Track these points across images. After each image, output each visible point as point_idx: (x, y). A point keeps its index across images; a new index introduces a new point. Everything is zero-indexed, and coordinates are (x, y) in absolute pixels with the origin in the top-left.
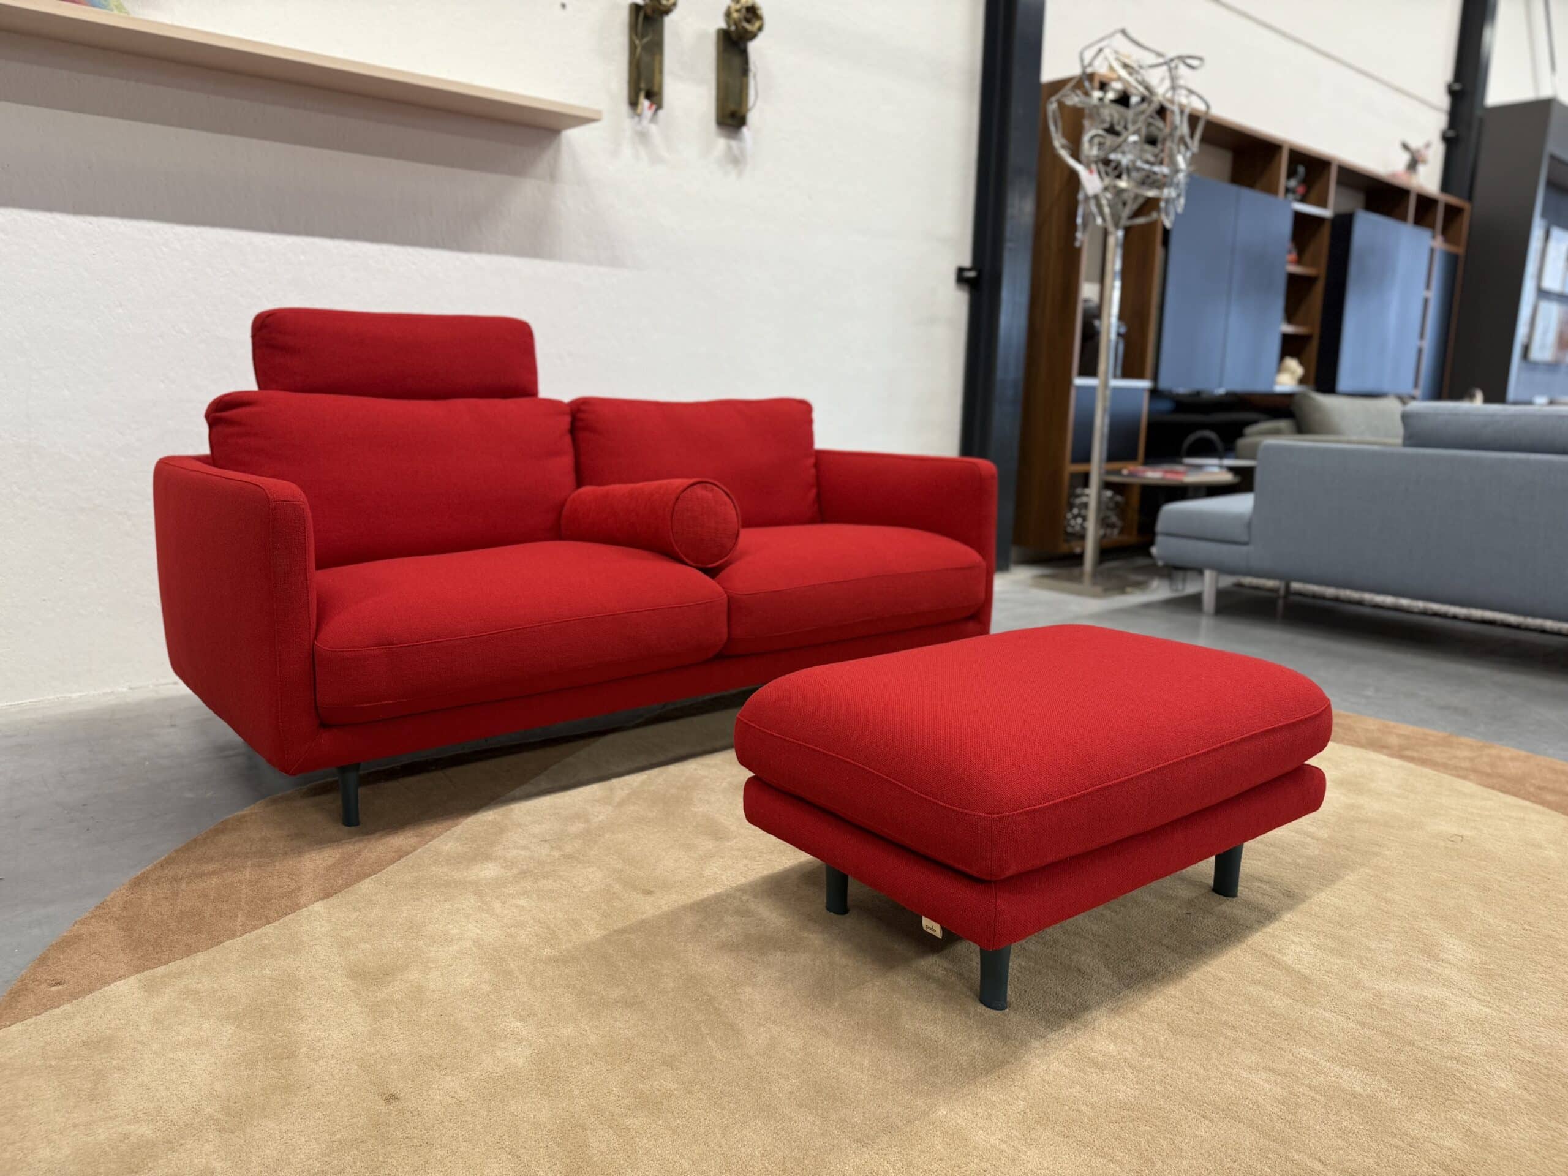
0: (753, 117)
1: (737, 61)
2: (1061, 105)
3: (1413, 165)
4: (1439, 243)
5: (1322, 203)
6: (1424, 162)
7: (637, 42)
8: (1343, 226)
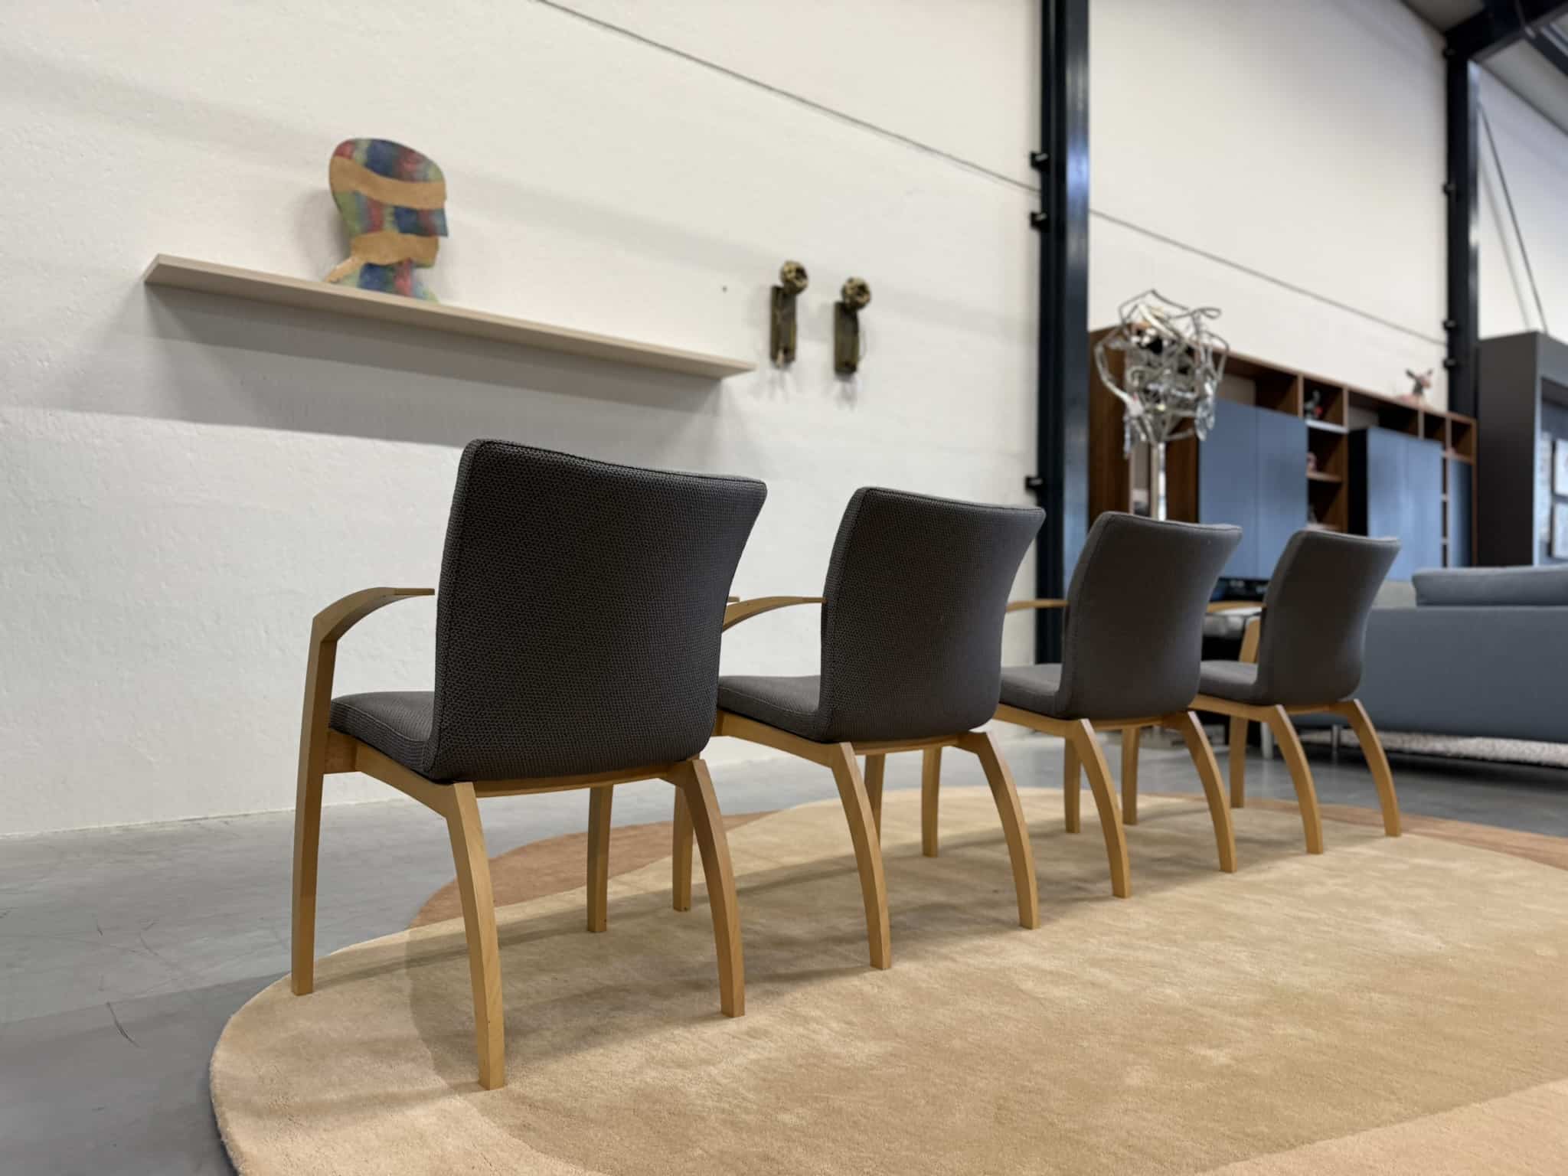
0: (862, 366)
1: (849, 325)
2: (1106, 348)
3: (1420, 387)
4: (1450, 454)
5: (1339, 421)
6: (1428, 385)
7: (778, 313)
8: (1358, 440)
